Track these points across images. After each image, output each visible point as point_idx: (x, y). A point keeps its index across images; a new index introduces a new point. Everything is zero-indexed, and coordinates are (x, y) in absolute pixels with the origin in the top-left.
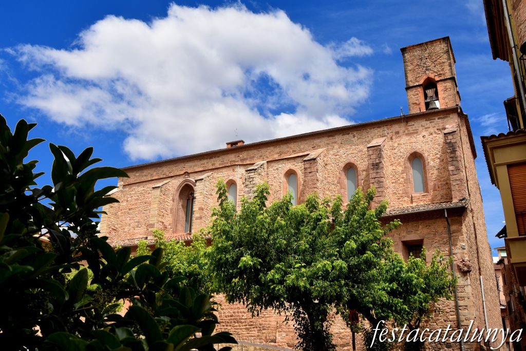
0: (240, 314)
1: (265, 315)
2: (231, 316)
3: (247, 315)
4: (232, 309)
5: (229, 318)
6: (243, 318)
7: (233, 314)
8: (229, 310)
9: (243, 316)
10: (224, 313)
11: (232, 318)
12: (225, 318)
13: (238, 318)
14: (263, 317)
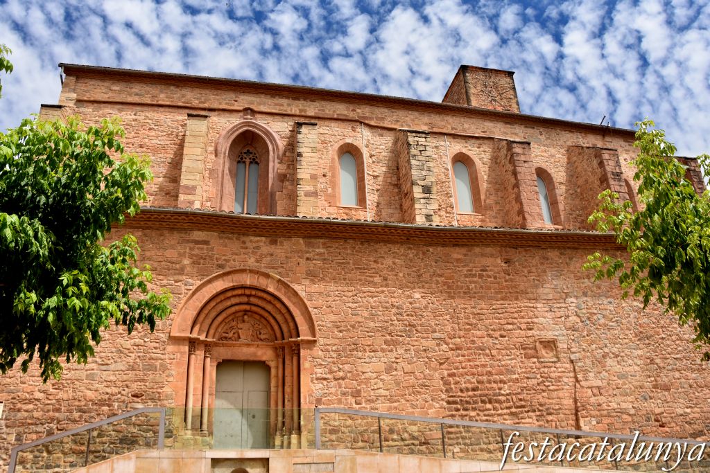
0: (495, 385)
1: (549, 386)
2: (473, 390)
3: (510, 386)
4: (473, 374)
5: (470, 393)
6: (502, 392)
7: (479, 386)
8: (468, 377)
9: (500, 389)
10: (456, 383)
11: (477, 393)
12: (460, 394)
13: (491, 392)
14: (544, 391)
